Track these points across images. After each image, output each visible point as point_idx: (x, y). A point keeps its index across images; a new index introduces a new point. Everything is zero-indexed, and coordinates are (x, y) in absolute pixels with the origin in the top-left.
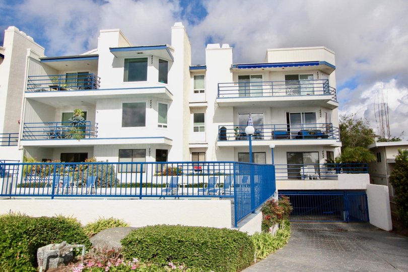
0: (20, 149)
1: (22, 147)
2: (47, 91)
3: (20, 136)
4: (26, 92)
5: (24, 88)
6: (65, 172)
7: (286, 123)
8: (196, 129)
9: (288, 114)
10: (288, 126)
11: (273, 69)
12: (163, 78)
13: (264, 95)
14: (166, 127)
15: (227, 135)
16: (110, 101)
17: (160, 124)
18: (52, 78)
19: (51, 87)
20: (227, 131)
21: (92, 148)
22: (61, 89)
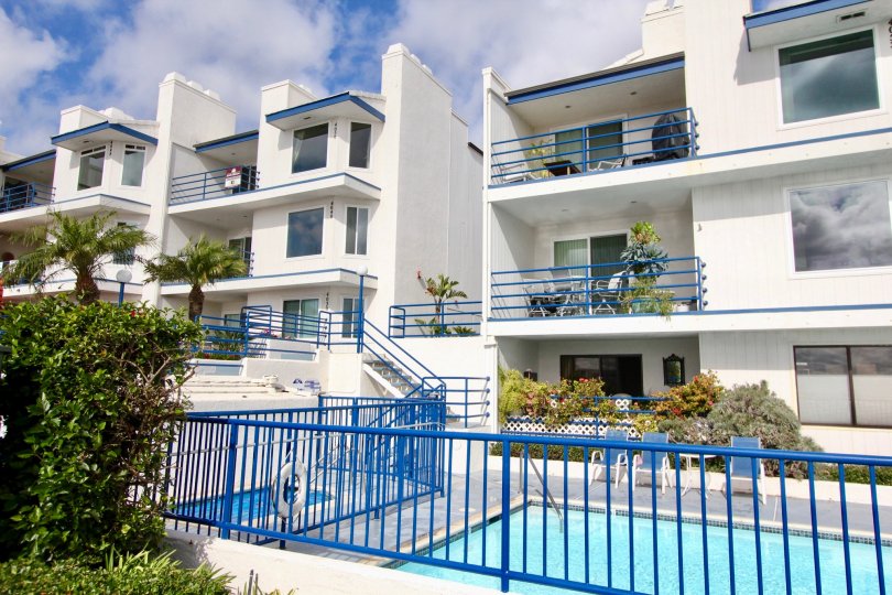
0: (487, 347)
4: (490, 187)
5: (485, 177)
16: (746, 189)
18: (528, 143)
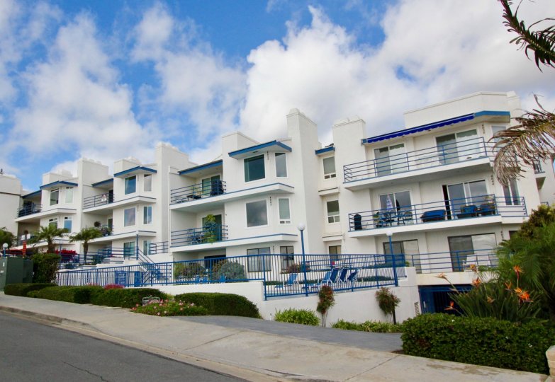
1: (171, 254)
2: (186, 201)
3: (169, 244)
6: (205, 273)
7: (443, 199)
8: (331, 220)
9: (444, 188)
10: (447, 203)
11: (417, 133)
12: (281, 172)
13: (411, 168)
14: (289, 222)
15: (362, 223)
17: (282, 220)
19: (188, 197)
20: (363, 219)
21: (224, 249)
22: (197, 198)
